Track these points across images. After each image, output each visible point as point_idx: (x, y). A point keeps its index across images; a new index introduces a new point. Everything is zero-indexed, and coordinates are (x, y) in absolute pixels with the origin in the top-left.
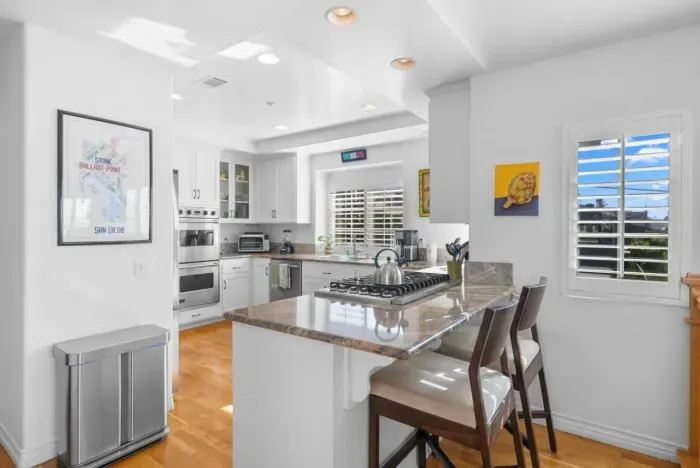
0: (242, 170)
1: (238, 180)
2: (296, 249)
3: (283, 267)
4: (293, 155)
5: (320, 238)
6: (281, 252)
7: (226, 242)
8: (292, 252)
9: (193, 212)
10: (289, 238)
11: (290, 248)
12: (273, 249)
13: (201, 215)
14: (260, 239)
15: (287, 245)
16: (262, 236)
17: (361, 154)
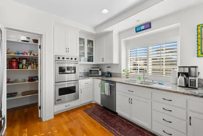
0: (90, 42)
1: (89, 46)
2: (112, 75)
3: (107, 85)
4: (111, 32)
5: (123, 71)
6: (106, 76)
7: (85, 71)
8: (111, 76)
9: (65, 58)
10: (109, 70)
11: (110, 75)
12: (103, 74)
13: (70, 60)
14: (98, 71)
15: (109, 73)
16: (98, 69)
17: (148, 26)
